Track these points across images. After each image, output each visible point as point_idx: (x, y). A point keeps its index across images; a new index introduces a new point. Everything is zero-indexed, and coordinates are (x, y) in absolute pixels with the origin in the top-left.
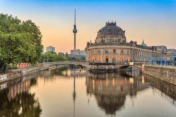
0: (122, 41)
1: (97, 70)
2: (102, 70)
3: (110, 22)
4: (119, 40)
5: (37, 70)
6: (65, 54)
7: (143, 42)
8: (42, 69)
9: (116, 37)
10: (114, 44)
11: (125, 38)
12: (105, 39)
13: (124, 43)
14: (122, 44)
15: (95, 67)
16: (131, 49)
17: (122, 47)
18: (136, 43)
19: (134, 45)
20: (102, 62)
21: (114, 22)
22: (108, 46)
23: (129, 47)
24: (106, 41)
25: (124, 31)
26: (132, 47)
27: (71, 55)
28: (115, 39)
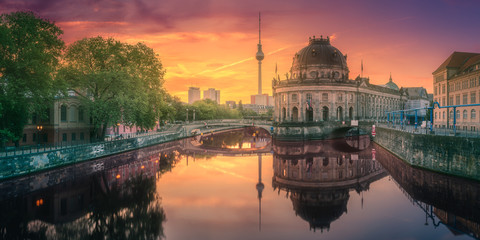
0: (341, 76)
1: (287, 136)
2: (297, 136)
3: (318, 37)
4: (334, 74)
5: (169, 137)
6: (237, 103)
7: (391, 79)
8: (181, 135)
9: (327, 68)
10: (323, 83)
11: (347, 69)
12: (308, 73)
13: (344, 81)
14: (340, 82)
15: (281, 131)
16: (358, 93)
17: (339, 88)
18: (367, 80)
19: (364, 84)
20: (300, 120)
21: (325, 37)
22: (313, 88)
23: (354, 89)
24: (308, 76)
25: (345, 57)
26: (360, 90)
27: (251, 105)
28: (326, 71)
